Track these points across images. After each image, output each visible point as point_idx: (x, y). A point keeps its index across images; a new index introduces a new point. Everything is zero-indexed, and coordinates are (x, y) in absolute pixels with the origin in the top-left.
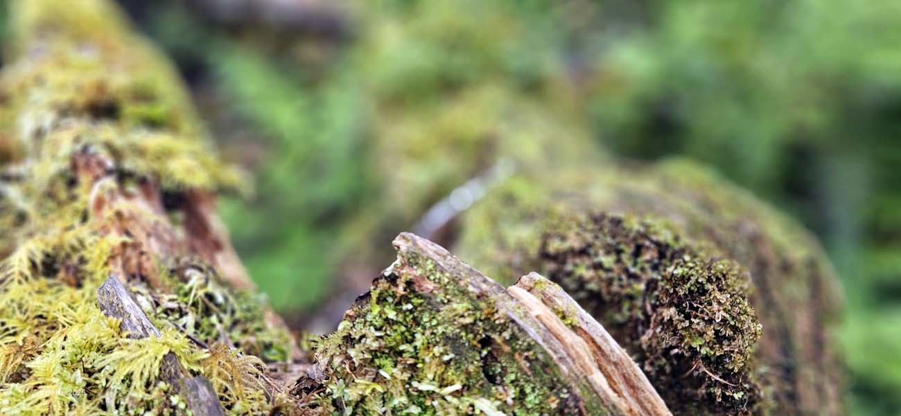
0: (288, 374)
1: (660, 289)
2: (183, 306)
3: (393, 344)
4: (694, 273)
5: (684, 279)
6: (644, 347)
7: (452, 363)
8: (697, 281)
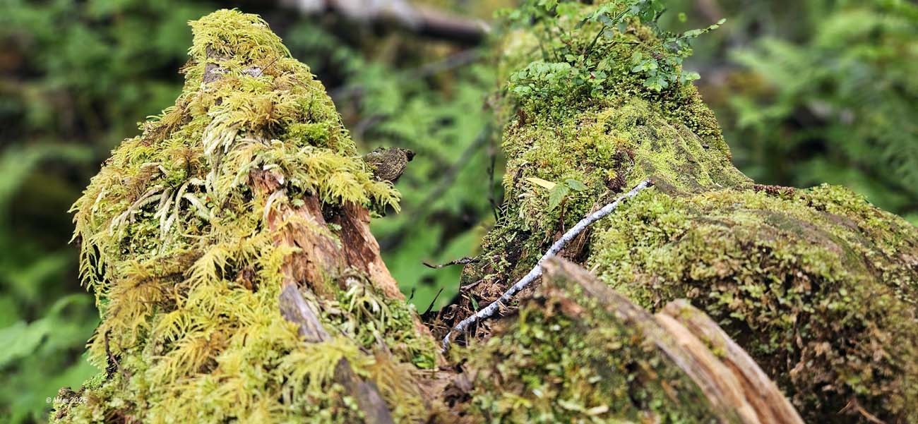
0: (436, 381)
1: (812, 322)
2: (344, 312)
3: (540, 362)
4: (851, 308)
5: (841, 314)
6: (794, 380)
7: (598, 385)
8: (854, 317)
